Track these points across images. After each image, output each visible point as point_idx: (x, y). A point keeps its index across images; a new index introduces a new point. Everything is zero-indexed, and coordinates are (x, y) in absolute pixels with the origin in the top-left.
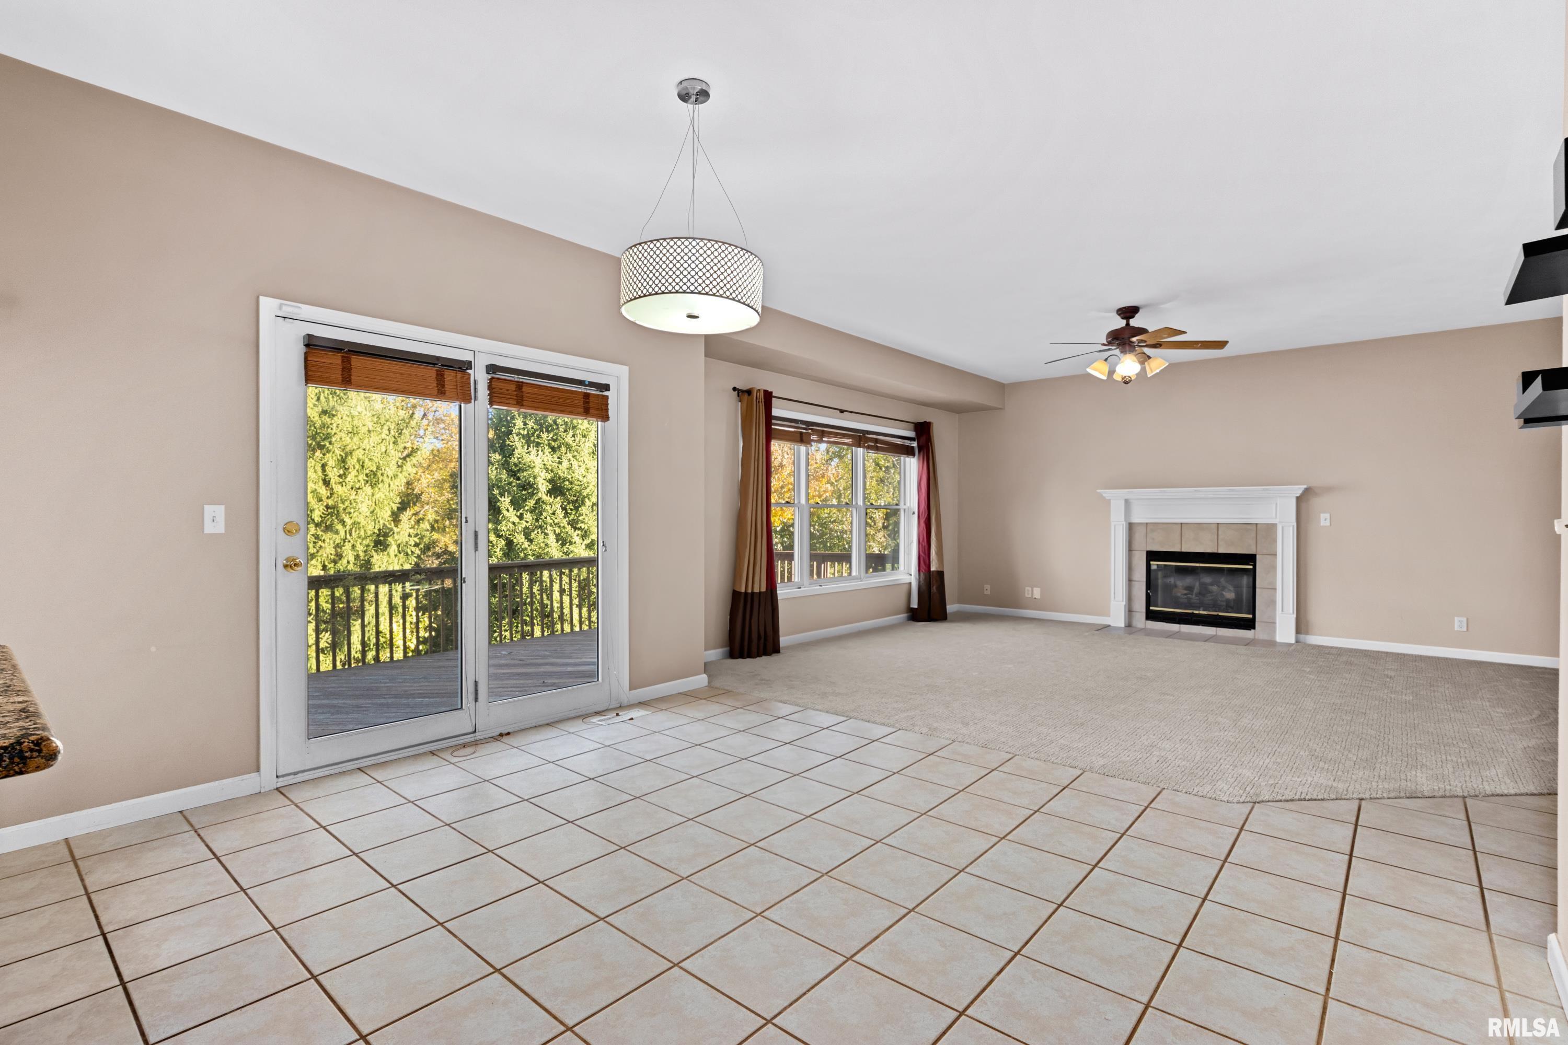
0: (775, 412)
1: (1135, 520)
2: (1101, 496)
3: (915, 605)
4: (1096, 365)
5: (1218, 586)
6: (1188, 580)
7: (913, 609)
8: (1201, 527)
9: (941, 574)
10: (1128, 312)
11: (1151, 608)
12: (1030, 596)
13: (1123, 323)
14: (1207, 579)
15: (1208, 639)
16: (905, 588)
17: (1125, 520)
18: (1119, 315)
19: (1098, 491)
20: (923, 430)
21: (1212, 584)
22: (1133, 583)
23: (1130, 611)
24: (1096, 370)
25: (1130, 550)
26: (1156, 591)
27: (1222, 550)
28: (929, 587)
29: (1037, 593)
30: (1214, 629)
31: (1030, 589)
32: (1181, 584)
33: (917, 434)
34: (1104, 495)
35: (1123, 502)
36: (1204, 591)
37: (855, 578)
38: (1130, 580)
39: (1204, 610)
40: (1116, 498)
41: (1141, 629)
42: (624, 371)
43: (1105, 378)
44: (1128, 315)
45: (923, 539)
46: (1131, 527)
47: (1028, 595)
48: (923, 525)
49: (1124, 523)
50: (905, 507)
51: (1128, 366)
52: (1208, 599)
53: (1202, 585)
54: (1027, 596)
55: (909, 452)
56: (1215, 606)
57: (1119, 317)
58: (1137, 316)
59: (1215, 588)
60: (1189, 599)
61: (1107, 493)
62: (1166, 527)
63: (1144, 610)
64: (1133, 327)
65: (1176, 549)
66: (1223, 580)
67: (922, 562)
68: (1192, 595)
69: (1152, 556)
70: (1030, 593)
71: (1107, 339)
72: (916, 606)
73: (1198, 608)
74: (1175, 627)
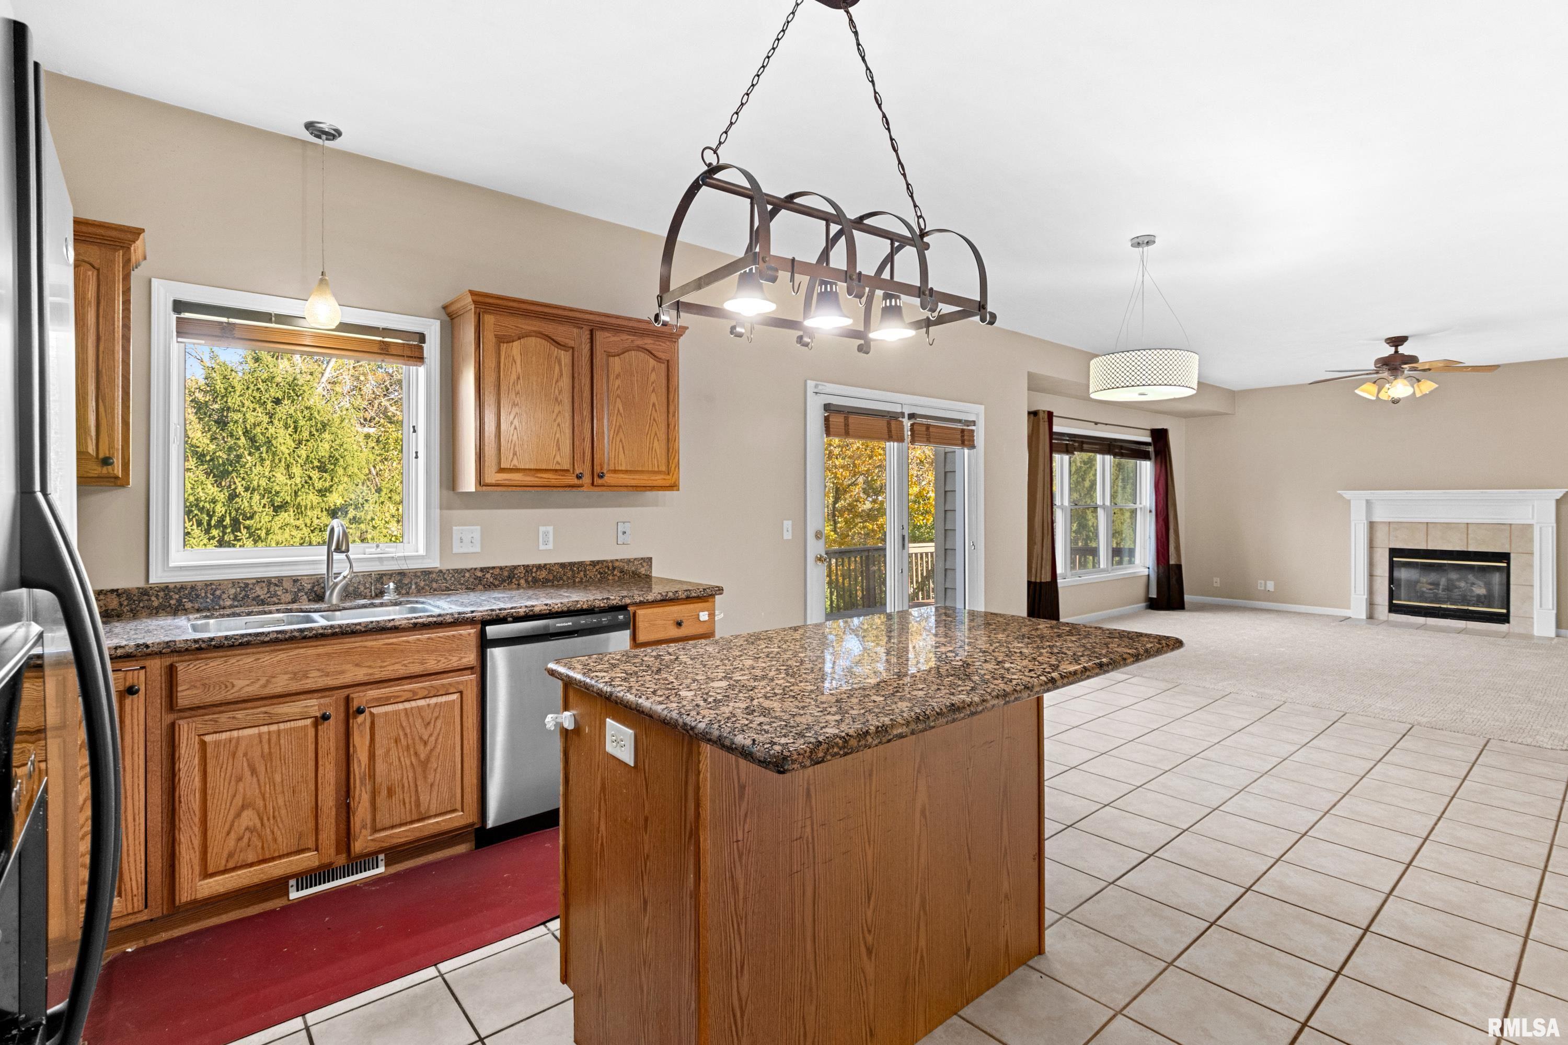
0: (1056, 429)
1: (1376, 519)
2: (1340, 496)
3: (1153, 595)
4: (1365, 386)
5: (1467, 583)
6: (1433, 577)
7: (1151, 599)
8: (1448, 526)
9: (1179, 567)
10: (1397, 341)
11: (1394, 602)
12: (1263, 588)
13: (1391, 350)
14: (1454, 576)
15: (1460, 631)
16: (1144, 580)
17: (1367, 519)
18: (1388, 343)
19: (1339, 492)
20: (1160, 437)
21: (1459, 580)
22: (1375, 578)
23: (1371, 604)
24: (1364, 391)
25: (1371, 547)
26: (1399, 586)
27: (1471, 549)
28: (1168, 578)
29: (1271, 586)
30: (1464, 622)
31: (1263, 582)
32: (1425, 580)
33: (1153, 439)
34: (1344, 496)
35: (1364, 502)
36: (1450, 588)
37: (1103, 571)
38: (1371, 576)
39: (1451, 604)
40: (1357, 500)
41: (1385, 622)
42: (982, 408)
43: (1374, 398)
44: (1397, 344)
45: (1162, 535)
46: (1372, 526)
47: (1261, 587)
48: (1161, 522)
49: (1365, 522)
50: (1141, 506)
51: (1400, 388)
52: (1456, 594)
53: (1449, 580)
54: (1259, 588)
55: (1145, 456)
56: (1464, 600)
57: (1387, 346)
58: (1406, 344)
59: (1462, 584)
60: (1436, 595)
61: (1347, 494)
62: (1412, 526)
63: (1387, 603)
64: (1403, 355)
65: (1423, 547)
66: (1471, 577)
67: (1160, 555)
68: (1438, 590)
69: (1394, 552)
70: (1263, 585)
71: (1375, 364)
72: (1155, 596)
73: (1445, 602)
74: (1421, 620)
